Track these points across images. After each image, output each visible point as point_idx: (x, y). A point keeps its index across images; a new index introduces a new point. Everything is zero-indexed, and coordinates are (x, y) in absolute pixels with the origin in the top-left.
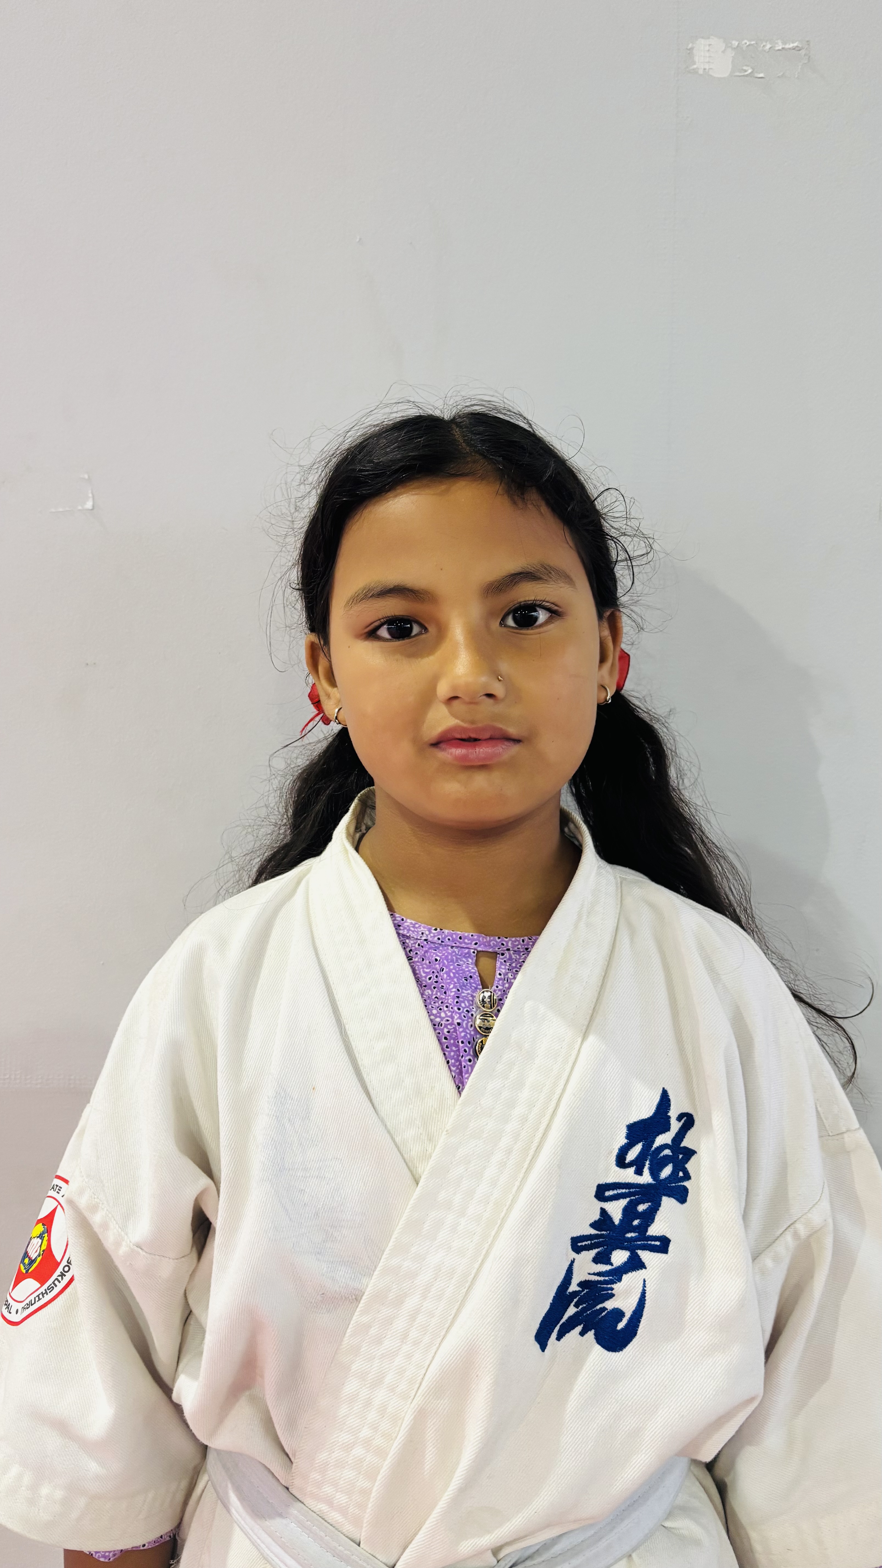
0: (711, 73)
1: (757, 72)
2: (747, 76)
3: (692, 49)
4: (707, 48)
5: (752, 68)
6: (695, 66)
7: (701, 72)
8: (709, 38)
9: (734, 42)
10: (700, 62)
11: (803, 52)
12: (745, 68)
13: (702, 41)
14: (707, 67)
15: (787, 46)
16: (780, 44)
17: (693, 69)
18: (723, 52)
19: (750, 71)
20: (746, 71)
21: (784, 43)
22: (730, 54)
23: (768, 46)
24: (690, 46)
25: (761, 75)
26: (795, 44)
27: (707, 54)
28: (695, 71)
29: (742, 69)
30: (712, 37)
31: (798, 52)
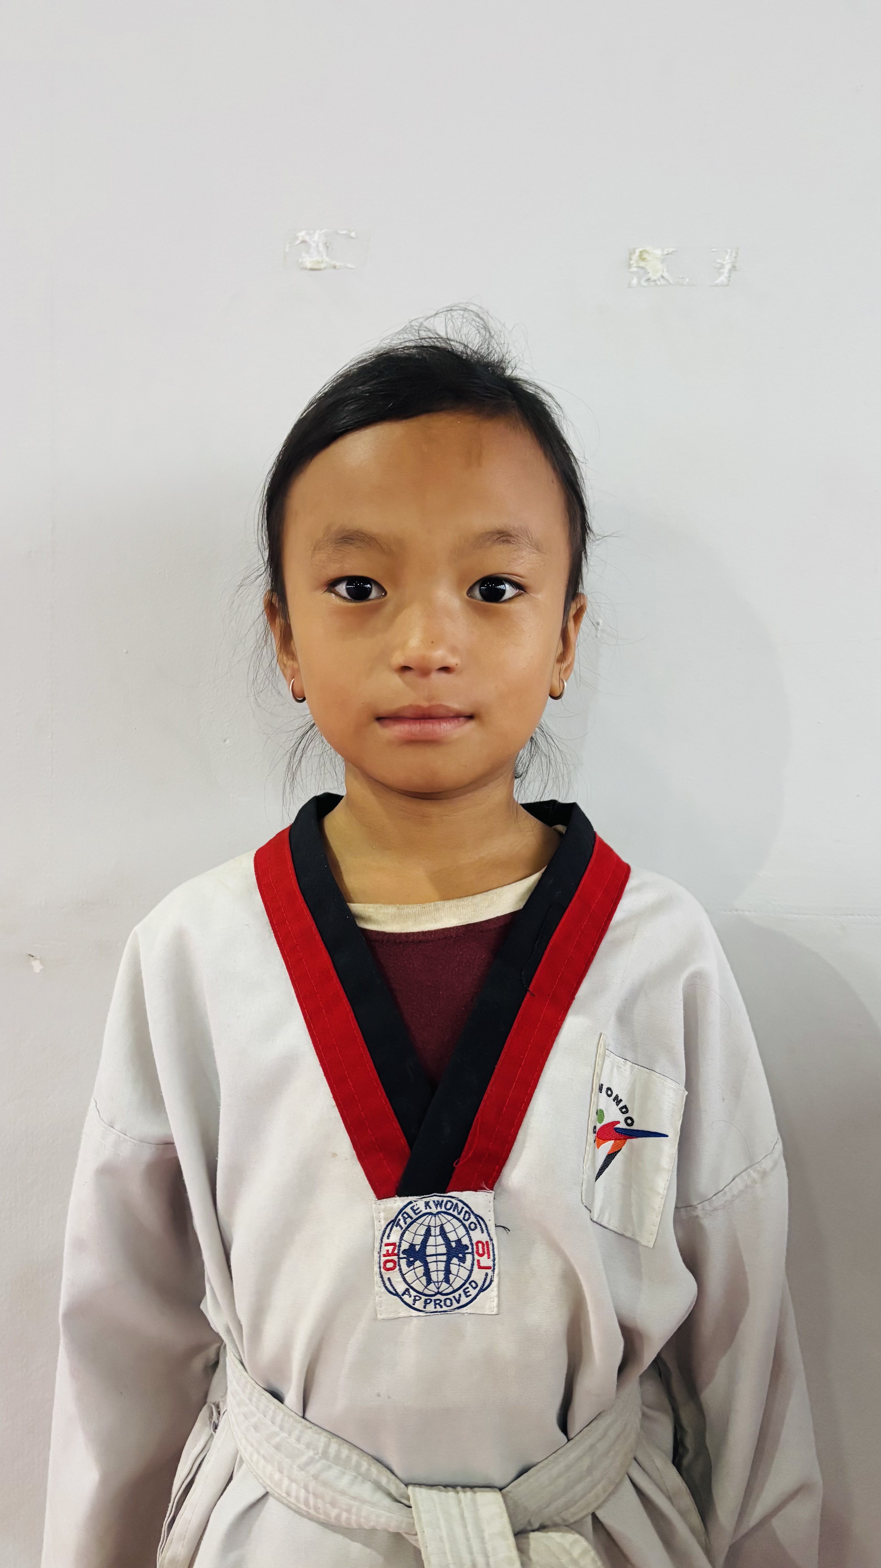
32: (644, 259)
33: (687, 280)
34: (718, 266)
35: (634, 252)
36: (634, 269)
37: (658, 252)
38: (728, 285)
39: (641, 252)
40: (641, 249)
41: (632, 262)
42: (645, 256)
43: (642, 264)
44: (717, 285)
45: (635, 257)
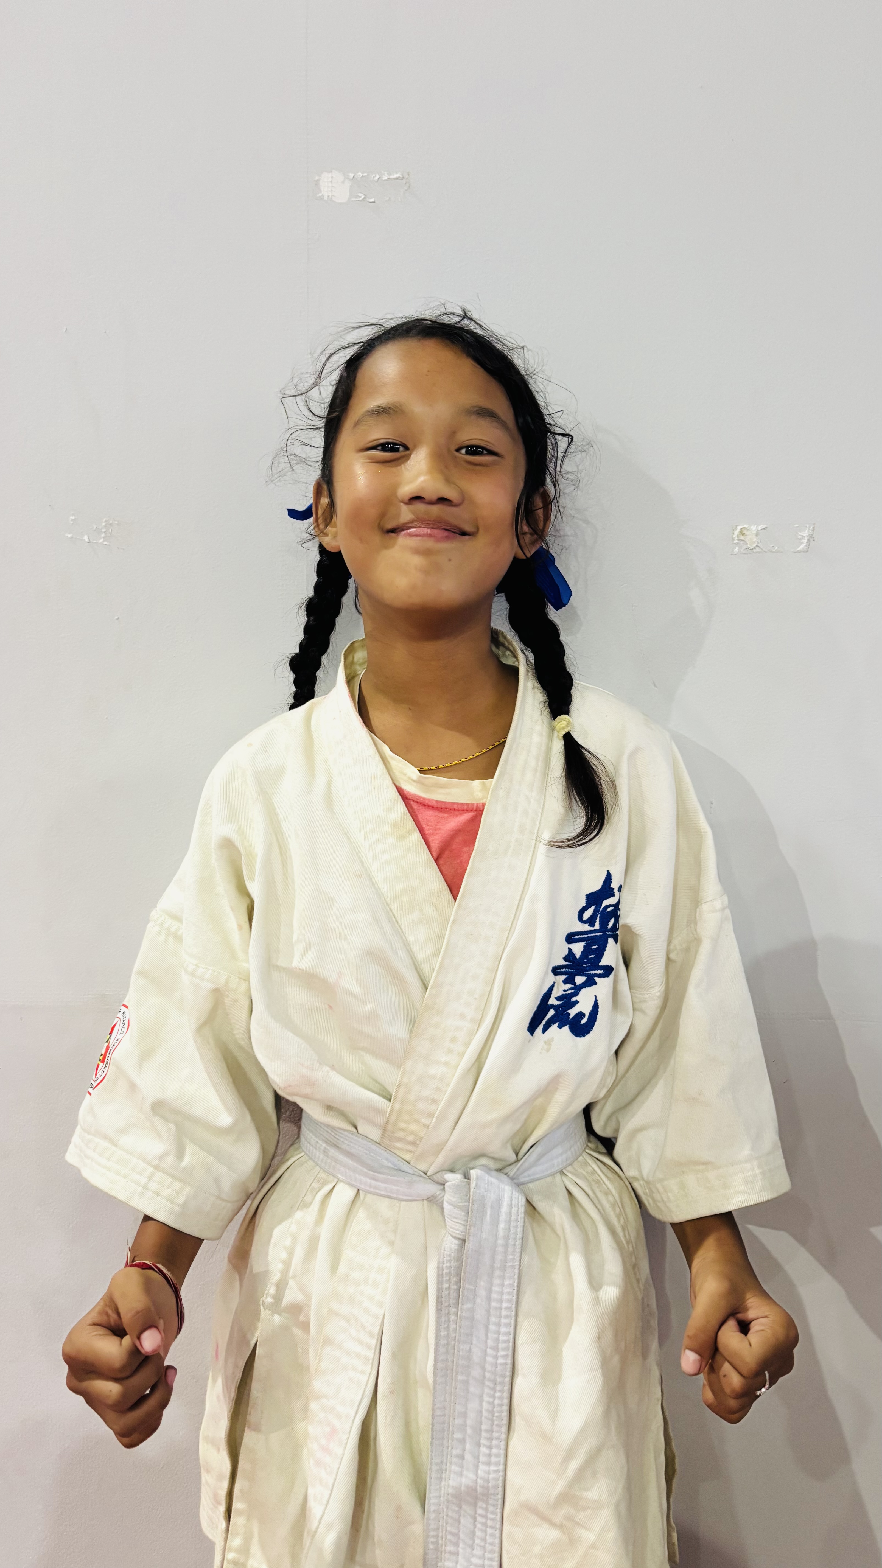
0: (334, 199)
1: (369, 198)
2: (361, 201)
3: (318, 180)
4: (330, 180)
5: (364, 195)
6: (321, 194)
7: (326, 198)
8: (331, 172)
9: (350, 174)
10: (325, 192)
11: (404, 181)
12: (360, 195)
13: (325, 175)
14: (330, 195)
15: (392, 177)
16: (386, 175)
17: (320, 197)
18: (343, 182)
19: (363, 197)
20: (360, 197)
21: (389, 174)
22: (348, 184)
23: (378, 177)
24: (317, 178)
25: (372, 200)
26: (397, 175)
27: (330, 185)
28: (322, 198)
29: (358, 196)
30: (333, 171)
31: (401, 181)
32: (743, 534)
33: (776, 548)
34: (799, 537)
35: (736, 528)
36: (736, 541)
37: (754, 528)
38: (807, 551)
39: (741, 529)
40: (741, 527)
41: (734, 536)
42: (745, 532)
43: (742, 538)
44: (798, 552)
45: (737, 532)
